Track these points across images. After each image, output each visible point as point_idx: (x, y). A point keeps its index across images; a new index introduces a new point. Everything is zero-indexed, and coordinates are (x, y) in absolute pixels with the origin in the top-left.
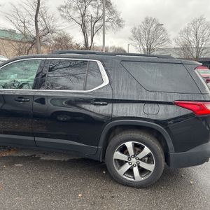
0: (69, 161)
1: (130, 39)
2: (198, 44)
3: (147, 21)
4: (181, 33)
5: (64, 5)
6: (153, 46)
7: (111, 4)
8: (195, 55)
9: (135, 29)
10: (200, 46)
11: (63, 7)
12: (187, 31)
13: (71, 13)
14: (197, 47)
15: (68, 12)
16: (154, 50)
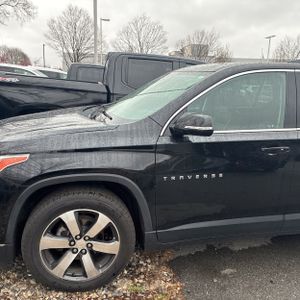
1: (46, 36)
4: (120, 33)
9: (53, 21)
16: (85, 56)
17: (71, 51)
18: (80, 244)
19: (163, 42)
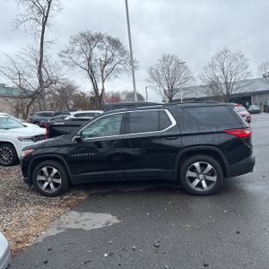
1: (147, 80)
2: (226, 80)
3: (165, 59)
4: (205, 68)
5: (65, 49)
6: (175, 86)
7: (121, 44)
8: (225, 92)
9: (152, 69)
10: (229, 81)
11: (63, 52)
12: (212, 66)
13: (74, 58)
14: (226, 83)
15: (71, 58)
16: (178, 90)
17: (167, 88)
18: (50, 179)
19: (245, 68)
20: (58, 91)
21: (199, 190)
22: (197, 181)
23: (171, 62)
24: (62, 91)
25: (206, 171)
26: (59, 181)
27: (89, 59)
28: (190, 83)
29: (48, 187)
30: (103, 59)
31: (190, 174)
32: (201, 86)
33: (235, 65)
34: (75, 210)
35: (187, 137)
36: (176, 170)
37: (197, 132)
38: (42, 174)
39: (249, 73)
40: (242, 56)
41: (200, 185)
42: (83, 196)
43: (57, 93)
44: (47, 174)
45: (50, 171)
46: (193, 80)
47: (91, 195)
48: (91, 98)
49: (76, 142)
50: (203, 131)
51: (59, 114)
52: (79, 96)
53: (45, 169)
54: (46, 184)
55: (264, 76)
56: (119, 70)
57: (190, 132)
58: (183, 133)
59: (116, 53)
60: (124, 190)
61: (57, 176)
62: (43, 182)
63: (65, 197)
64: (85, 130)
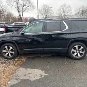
0: (51, 56)
2: (64, 14)
3: (44, 6)
4: (58, 10)
10: (65, 15)
11: (8, 1)
12: (60, 9)
13: (12, 3)
16: (48, 17)
17: (44, 16)
18: (9, 52)
19: (71, 11)
20: (6, 15)
21: (76, 57)
22: (76, 54)
23: (46, 7)
24: (7, 15)
25: (80, 49)
26: (13, 53)
27: (17, 4)
28: (52, 15)
29: (8, 55)
30: (23, 4)
31: (73, 50)
32: (56, 16)
33: (67, 10)
34: (22, 67)
35: (73, 34)
36: (67, 49)
37: (78, 32)
38: (5, 49)
39: (72, 12)
40: (70, 7)
41: (77, 55)
42: (24, 59)
43: (6, 16)
44: (7, 49)
45: (9, 48)
46: (53, 14)
47: (27, 58)
48: (18, 19)
49: (21, 35)
50: (81, 32)
51: (7, 23)
52: (14, 18)
53: (6, 47)
54: (7, 54)
55: (75, 14)
56: (28, 9)
57: (75, 32)
58: (72, 32)
59: (27, 3)
60: (41, 56)
61: (12, 50)
62: (6, 53)
63: (16, 60)
64: (25, 30)
